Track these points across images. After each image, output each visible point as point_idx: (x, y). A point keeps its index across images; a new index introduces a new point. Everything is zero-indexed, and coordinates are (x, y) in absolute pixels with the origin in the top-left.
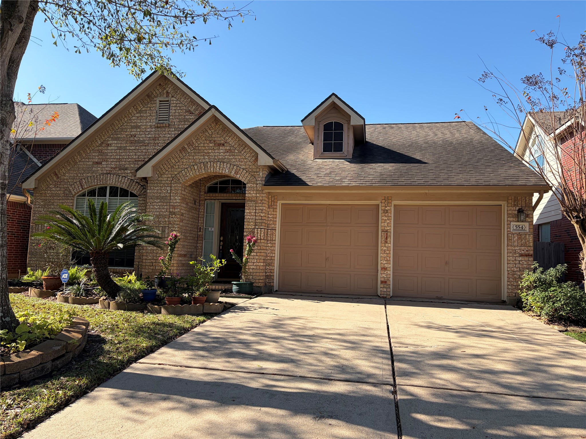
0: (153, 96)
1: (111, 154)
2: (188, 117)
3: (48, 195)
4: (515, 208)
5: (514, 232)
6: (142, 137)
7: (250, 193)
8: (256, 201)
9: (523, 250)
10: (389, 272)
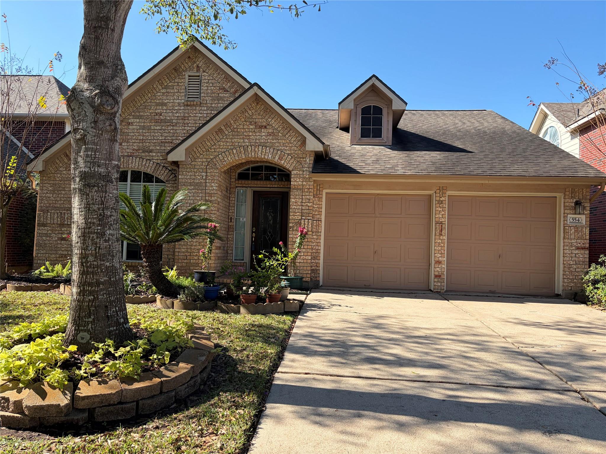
0: (181, 70)
1: (132, 134)
2: (222, 95)
3: (58, 179)
4: (572, 200)
5: (571, 224)
6: (169, 116)
7: (296, 181)
8: (302, 190)
9: (580, 243)
10: (443, 266)
